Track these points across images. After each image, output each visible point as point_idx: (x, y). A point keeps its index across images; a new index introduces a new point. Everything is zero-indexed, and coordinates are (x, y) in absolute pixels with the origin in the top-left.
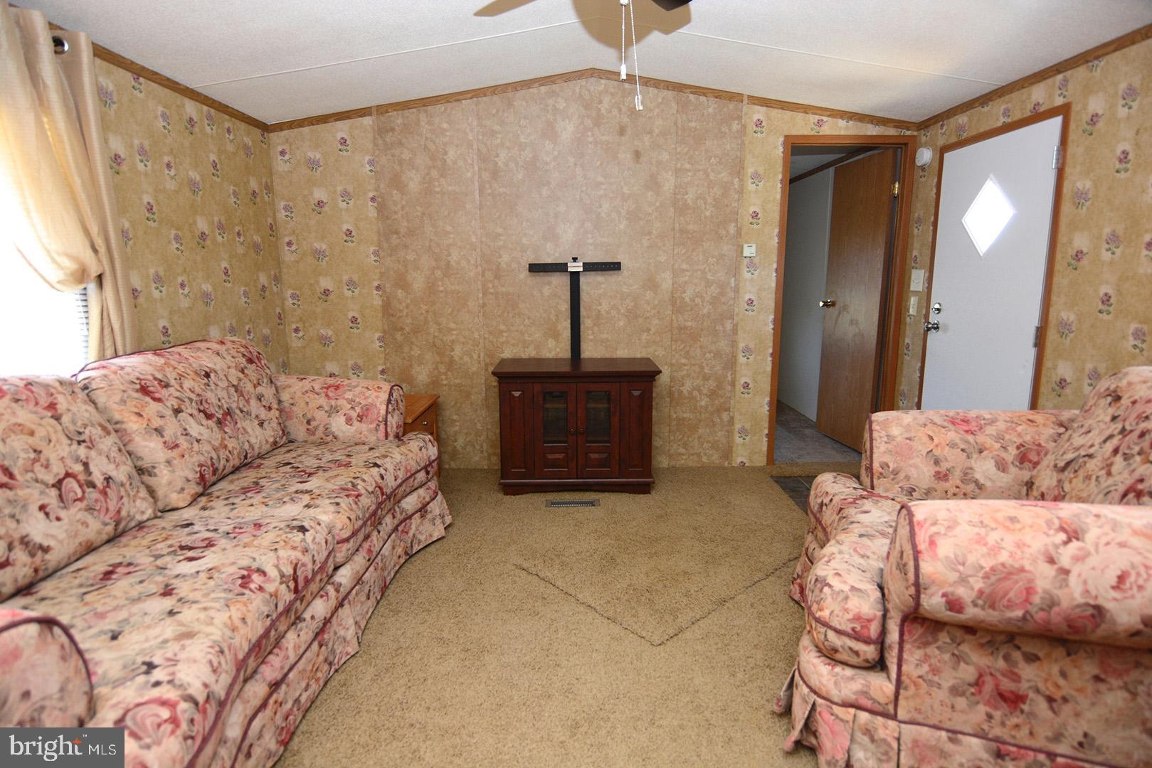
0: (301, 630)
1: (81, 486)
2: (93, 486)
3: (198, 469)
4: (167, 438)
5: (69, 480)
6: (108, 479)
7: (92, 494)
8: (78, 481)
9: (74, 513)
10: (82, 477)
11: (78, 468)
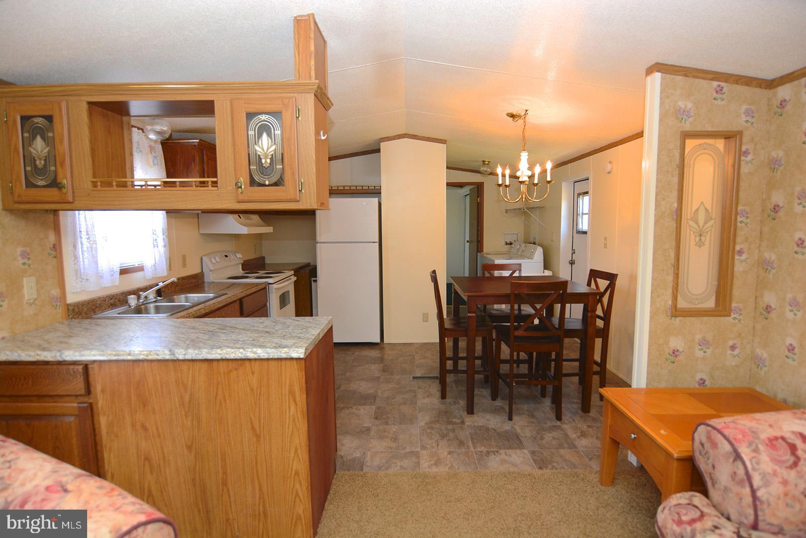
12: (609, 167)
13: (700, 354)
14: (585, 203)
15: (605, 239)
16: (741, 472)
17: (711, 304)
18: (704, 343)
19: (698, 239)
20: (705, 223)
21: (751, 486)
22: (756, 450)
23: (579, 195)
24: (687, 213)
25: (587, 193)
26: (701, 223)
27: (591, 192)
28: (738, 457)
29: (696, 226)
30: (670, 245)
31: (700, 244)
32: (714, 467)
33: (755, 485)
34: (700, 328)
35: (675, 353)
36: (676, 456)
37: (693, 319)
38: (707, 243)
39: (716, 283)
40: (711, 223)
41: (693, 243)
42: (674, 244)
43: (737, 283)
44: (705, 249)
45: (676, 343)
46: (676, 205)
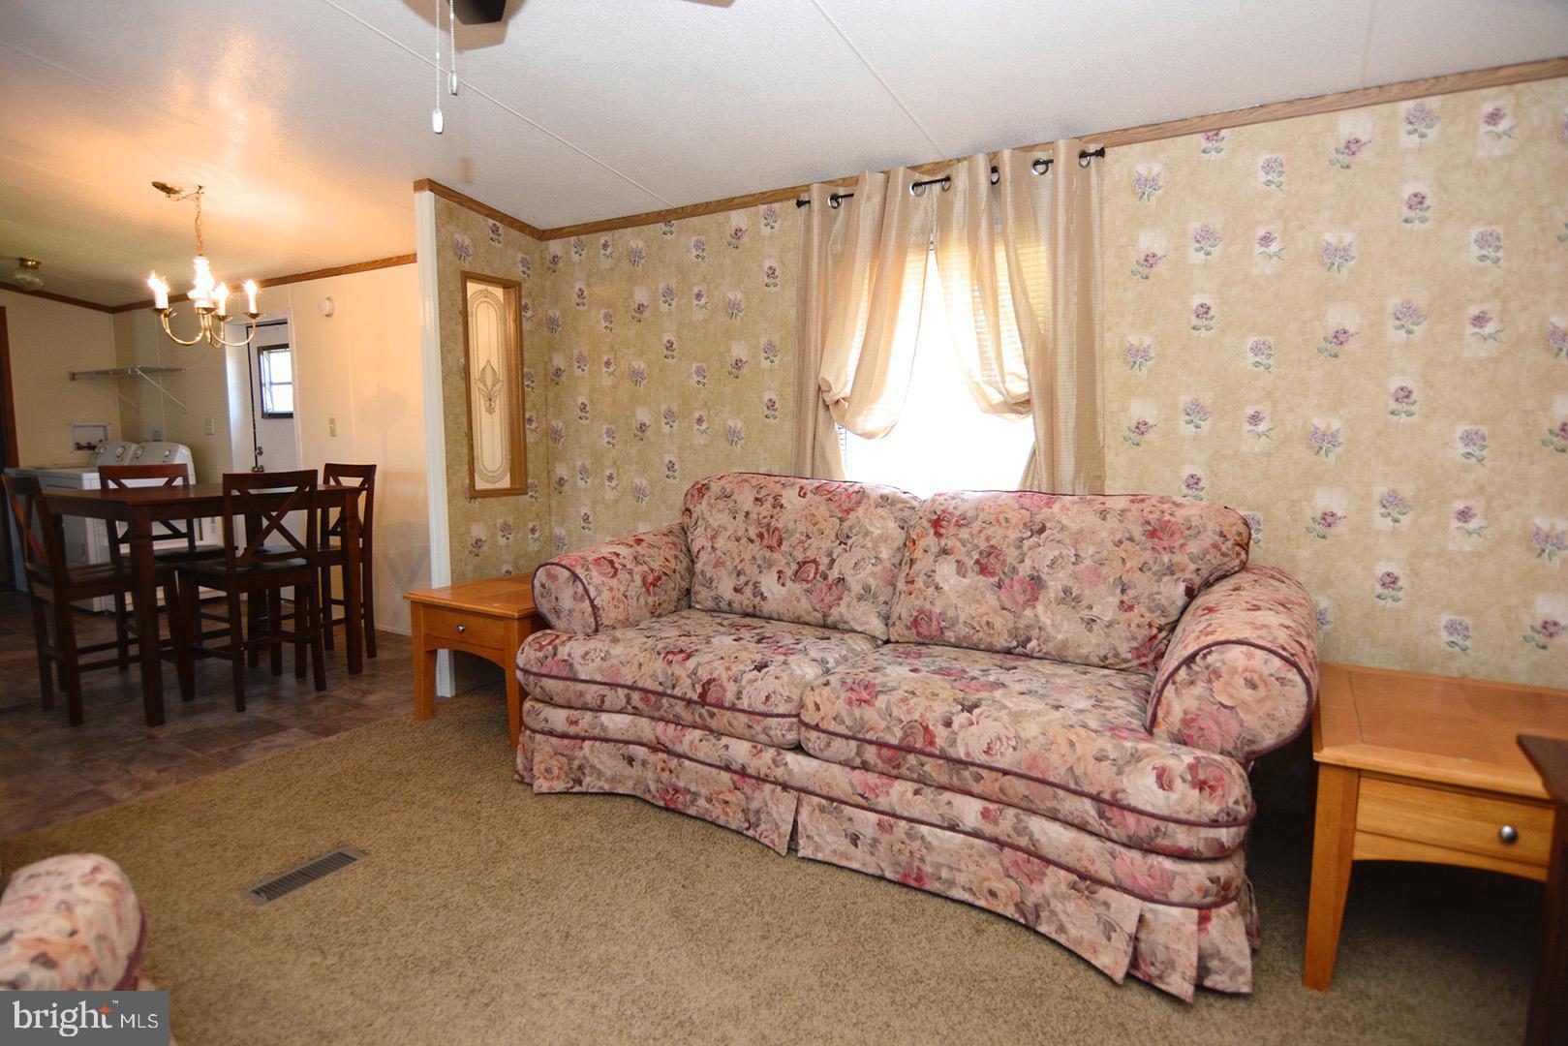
0: (707, 740)
1: (815, 574)
2: (825, 578)
3: (915, 614)
4: (911, 572)
5: (814, 565)
6: (841, 580)
7: (821, 585)
8: (817, 569)
9: (798, 588)
10: (822, 568)
11: (825, 561)
12: (327, 307)
13: (502, 541)
14: (278, 366)
15: (332, 421)
16: (580, 589)
17: (505, 483)
18: (506, 528)
19: (488, 404)
20: (494, 385)
21: (589, 598)
22: (588, 569)
23: (261, 350)
24: (475, 373)
25: (285, 346)
26: (489, 384)
27: (293, 345)
28: (576, 577)
29: (483, 387)
30: (461, 409)
31: (491, 410)
32: (557, 599)
33: (592, 596)
34: (501, 510)
35: (478, 543)
36: (516, 615)
37: (492, 499)
38: (497, 409)
39: (509, 457)
40: (499, 385)
41: (483, 409)
42: (465, 409)
43: (531, 456)
44: (497, 415)
45: (478, 531)
46: (463, 361)
